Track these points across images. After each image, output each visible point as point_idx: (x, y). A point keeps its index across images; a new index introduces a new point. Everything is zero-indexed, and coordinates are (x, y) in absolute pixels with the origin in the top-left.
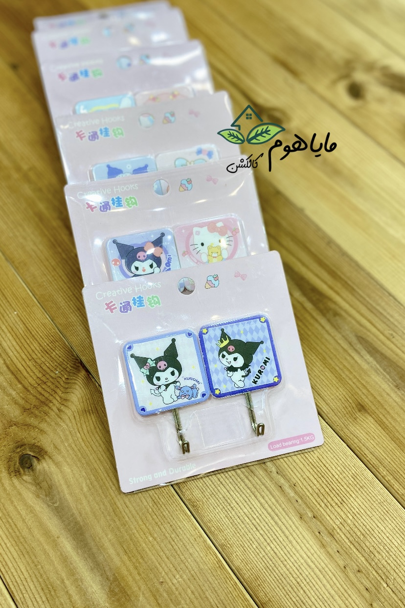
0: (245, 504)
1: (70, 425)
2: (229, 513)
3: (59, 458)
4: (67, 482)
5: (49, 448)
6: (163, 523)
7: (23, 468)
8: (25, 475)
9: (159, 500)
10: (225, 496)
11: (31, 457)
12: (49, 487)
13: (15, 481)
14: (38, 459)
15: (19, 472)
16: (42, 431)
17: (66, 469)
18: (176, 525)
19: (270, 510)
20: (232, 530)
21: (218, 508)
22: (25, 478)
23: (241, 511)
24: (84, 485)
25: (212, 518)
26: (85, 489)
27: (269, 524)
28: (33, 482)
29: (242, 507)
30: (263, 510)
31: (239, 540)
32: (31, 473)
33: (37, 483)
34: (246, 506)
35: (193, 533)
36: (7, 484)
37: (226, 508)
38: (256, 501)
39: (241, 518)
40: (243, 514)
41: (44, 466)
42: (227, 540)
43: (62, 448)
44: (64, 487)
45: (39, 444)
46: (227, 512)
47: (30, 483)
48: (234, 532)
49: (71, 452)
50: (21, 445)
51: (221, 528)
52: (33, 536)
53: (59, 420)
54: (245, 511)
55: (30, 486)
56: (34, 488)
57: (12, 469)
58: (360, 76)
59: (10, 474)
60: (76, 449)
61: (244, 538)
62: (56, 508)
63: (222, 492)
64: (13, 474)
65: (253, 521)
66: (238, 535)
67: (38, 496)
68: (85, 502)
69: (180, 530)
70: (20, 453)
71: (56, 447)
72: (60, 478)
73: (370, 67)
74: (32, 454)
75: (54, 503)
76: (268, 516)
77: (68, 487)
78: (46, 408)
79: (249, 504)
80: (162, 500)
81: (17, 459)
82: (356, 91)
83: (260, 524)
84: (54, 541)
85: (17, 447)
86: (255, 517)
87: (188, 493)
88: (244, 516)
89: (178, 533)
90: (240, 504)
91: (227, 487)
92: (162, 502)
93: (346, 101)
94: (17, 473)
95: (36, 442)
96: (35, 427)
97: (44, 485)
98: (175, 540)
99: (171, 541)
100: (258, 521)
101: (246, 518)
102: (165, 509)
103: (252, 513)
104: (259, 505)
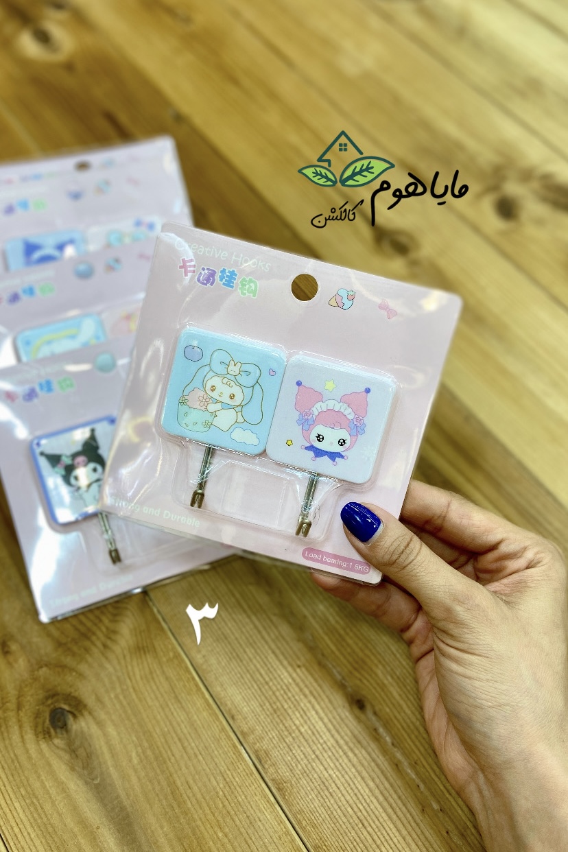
0: (348, 789)
1: (118, 667)
2: (327, 800)
3: (102, 715)
4: (111, 748)
5: (90, 700)
6: (238, 813)
7: (55, 727)
8: (57, 737)
9: (232, 779)
10: (322, 776)
11: (66, 713)
12: (88, 757)
13: (44, 746)
14: (75, 716)
15: (49, 733)
16: (81, 675)
17: (111, 730)
18: (255, 815)
19: (381, 799)
20: (329, 826)
21: (312, 792)
22: (57, 741)
23: (342, 798)
24: (134, 754)
25: (303, 808)
26: (135, 760)
27: (380, 818)
28: (67, 748)
29: (344, 792)
30: (373, 799)
31: (339, 840)
32: (65, 735)
33: (72, 750)
34: (350, 791)
35: (278, 828)
36: (33, 750)
37: (322, 793)
38: (363, 784)
39: (343, 808)
40: (345, 802)
41: (81, 725)
42: (323, 839)
43: (106, 700)
44: (107, 756)
45: (76, 694)
46: (324, 799)
47: (62, 749)
48: (332, 829)
49: (118, 706)
50: (52, 695)
51: (316, 822)
52: (66, 826)
53: (103, 660)
54: (348, 798)
55: (62, 753)
56: (67, 757)
57: (40, 729)
58: (513, 188)
59: (37, 735)
60: (125, 703)
61: (346, 837)
62: (97, 787)
63: (317, 770)
64: (41, 736)
65: (359, 814)
66: (338, 833)
67: (73, 769)
68: (134, 780)
69: (259, 823)
70: (52, 706)
71: (99, 700)
72: (103, 743)
73: (527, 175)
74: (66, 707)
75: (93, 779)
76: (379, 807)
77: (113, 756)
78: (87, 643)
79: (354, 788)
80: (237, 779)
81: (47, 715)
82: (507, 209)
83: (368, 818)
84: (92, 833)
85: (47, 698)
86: (361, 807)
87: (272, 770)
88: (347, 806)
89: (257, 827)
90: (342, 788)
91: (325, 763)
92: (237, 782)
93: (492, 222)
94: (47, 735)
95: (73, 691)
96: (72, 670)
97: (81, 752)
98: (253, 838)
99: (248, 839)
100: (366, 814)
101: (349, 809)
102: (241, 793)
103: (357, 801)
104: (367, 791)
